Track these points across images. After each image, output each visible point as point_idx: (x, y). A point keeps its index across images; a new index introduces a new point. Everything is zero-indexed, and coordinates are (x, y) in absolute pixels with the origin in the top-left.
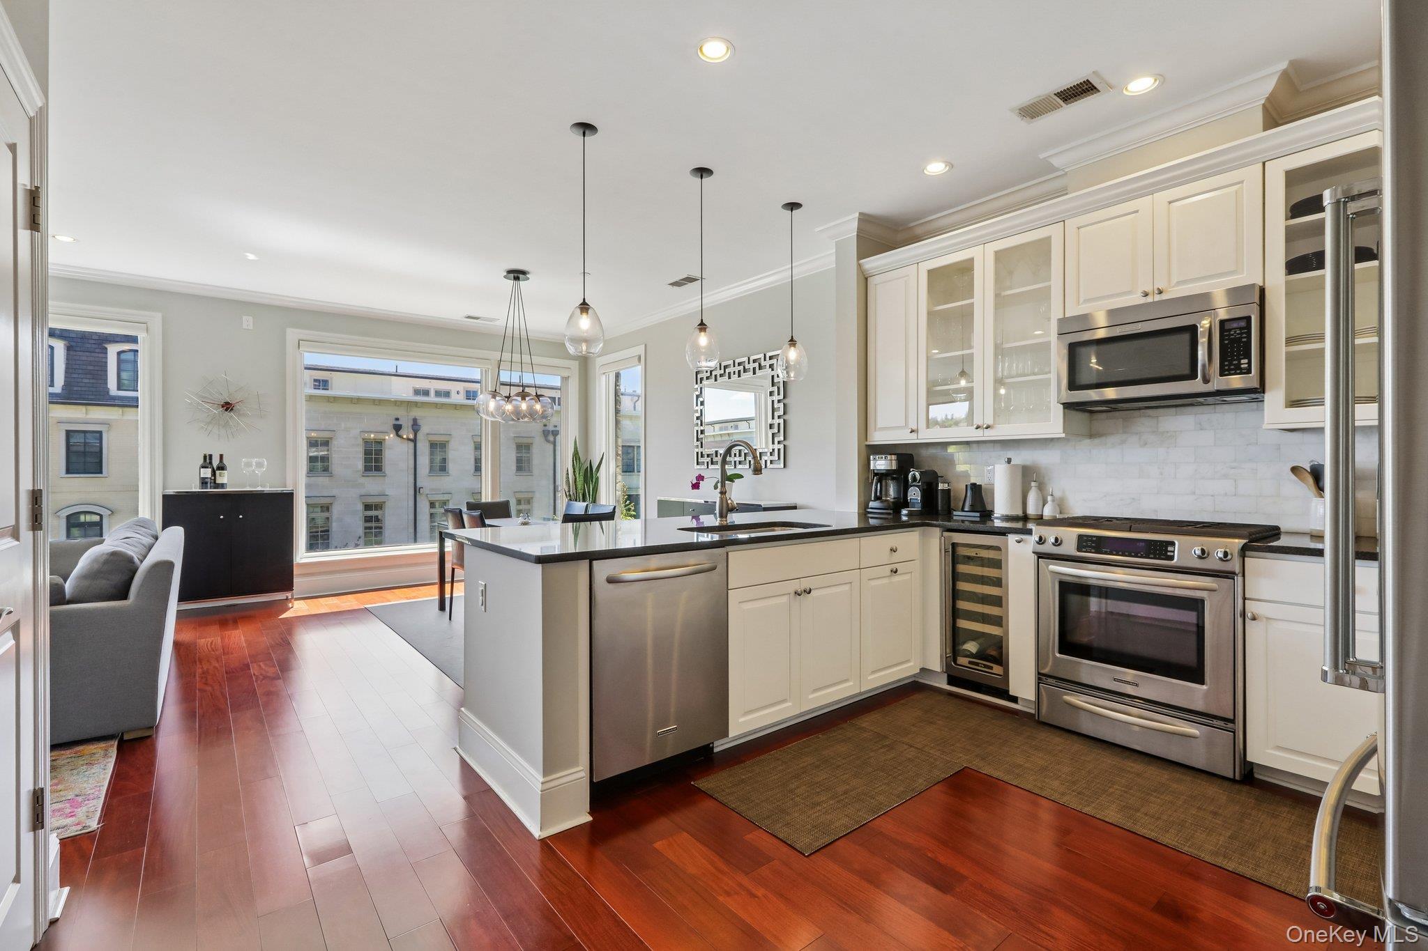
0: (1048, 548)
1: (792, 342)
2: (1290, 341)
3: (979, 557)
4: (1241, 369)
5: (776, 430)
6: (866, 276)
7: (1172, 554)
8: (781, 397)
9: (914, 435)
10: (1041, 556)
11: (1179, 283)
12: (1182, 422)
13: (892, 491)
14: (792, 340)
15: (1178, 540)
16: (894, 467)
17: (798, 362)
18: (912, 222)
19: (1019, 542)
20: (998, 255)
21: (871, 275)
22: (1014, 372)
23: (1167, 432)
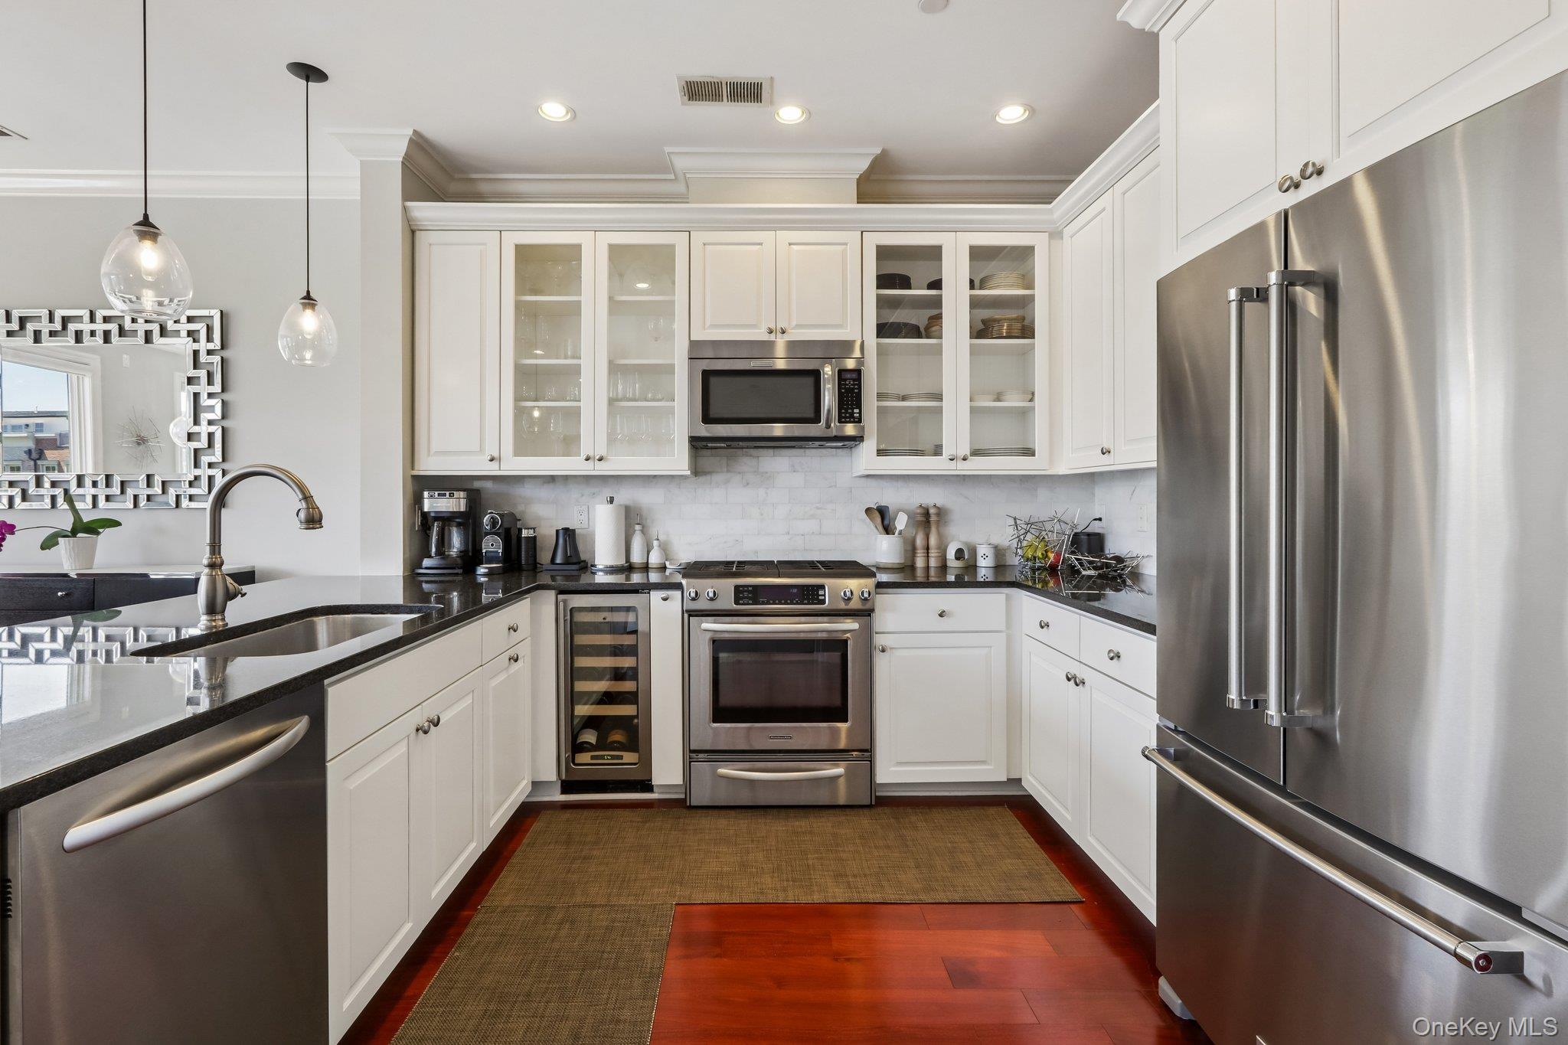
0: (702, 604)
1: (309, 300)
2: (881, 396)
3: (607, 622)
4: (854, 417)
5: (203, 443)
6: (414, 228)
7: (823, 598)
8: (217, 388)
9: (495, 465)
10: (692, 613)
11: (799, 326)
12: (778, 463)
13: (456, 541)
14: (308, 297)
15: (828, 582)
16: (463, 509)
17: (318, 336)
18: (476, 173)
19: (665, 599)
20: (613, 249)
21: (421, 228)
22: (630, 395)
23: (767, 473)
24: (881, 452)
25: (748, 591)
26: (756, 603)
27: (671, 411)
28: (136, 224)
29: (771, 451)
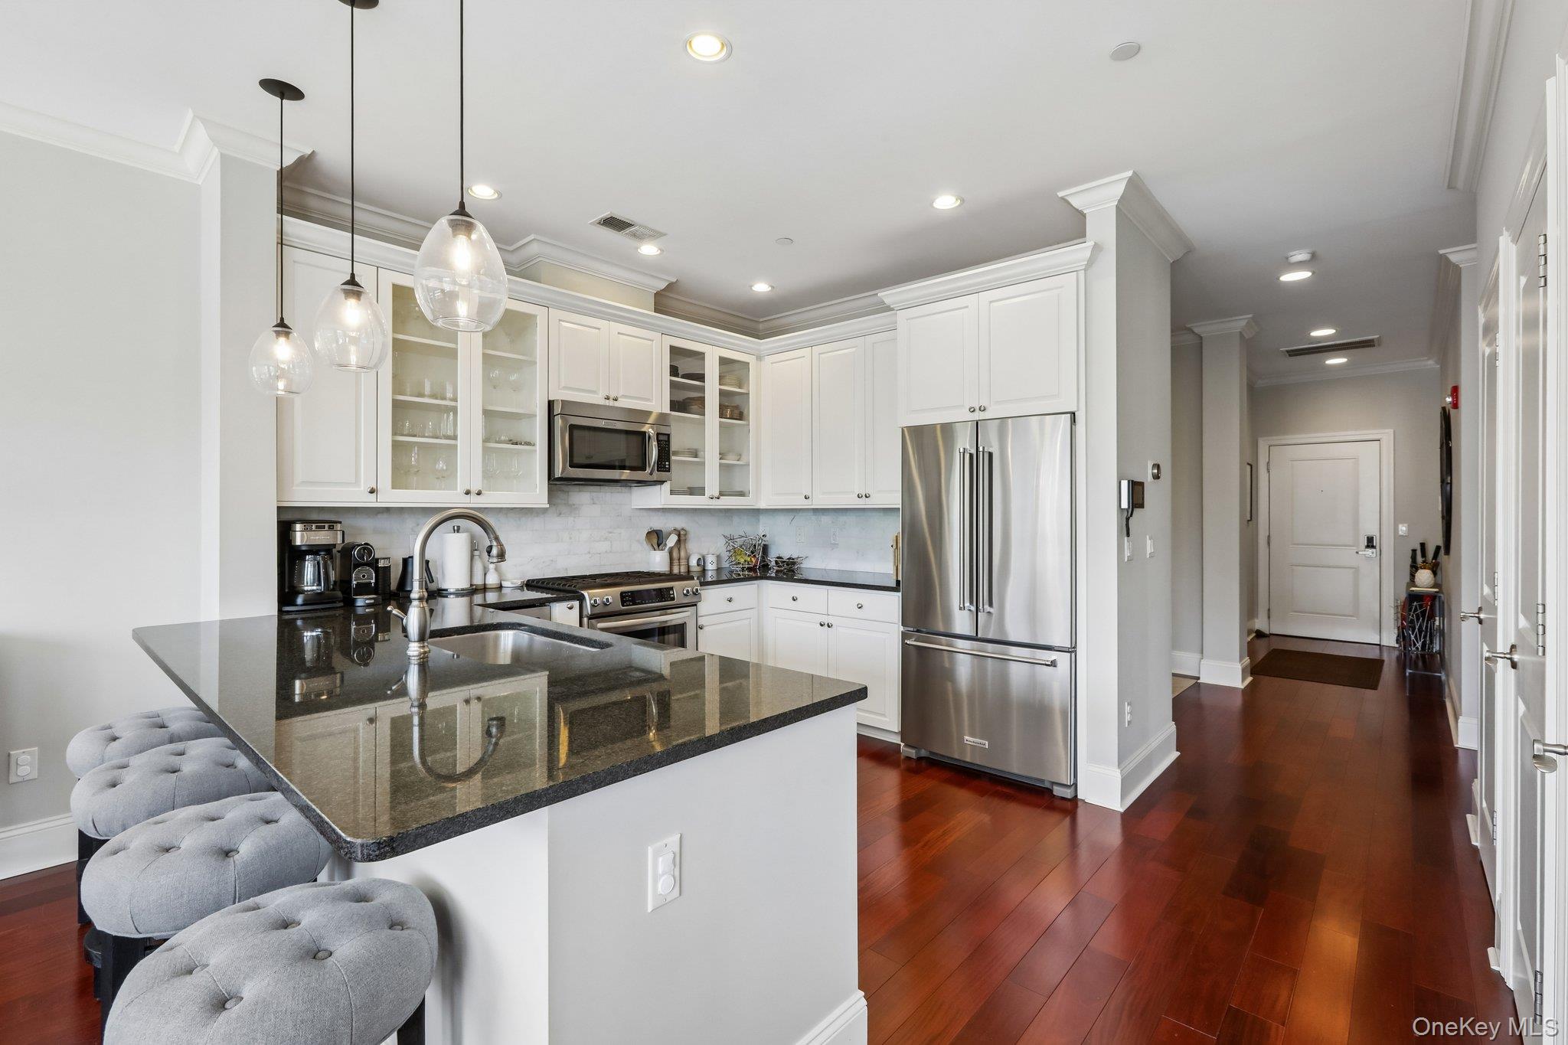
0: (602, 608)
4: (665, 468)
7: (673, 596)
9: (373, 497)
11: (624, 396)
15: (675, 585)
16: (339, 541)
24: (672, 492)
25: (629, 596)
26: (635, 604)
27: (536, 451)
28: (342, 284)
29: (578, 487)
